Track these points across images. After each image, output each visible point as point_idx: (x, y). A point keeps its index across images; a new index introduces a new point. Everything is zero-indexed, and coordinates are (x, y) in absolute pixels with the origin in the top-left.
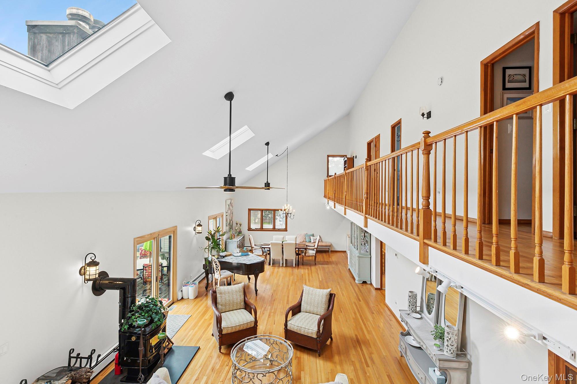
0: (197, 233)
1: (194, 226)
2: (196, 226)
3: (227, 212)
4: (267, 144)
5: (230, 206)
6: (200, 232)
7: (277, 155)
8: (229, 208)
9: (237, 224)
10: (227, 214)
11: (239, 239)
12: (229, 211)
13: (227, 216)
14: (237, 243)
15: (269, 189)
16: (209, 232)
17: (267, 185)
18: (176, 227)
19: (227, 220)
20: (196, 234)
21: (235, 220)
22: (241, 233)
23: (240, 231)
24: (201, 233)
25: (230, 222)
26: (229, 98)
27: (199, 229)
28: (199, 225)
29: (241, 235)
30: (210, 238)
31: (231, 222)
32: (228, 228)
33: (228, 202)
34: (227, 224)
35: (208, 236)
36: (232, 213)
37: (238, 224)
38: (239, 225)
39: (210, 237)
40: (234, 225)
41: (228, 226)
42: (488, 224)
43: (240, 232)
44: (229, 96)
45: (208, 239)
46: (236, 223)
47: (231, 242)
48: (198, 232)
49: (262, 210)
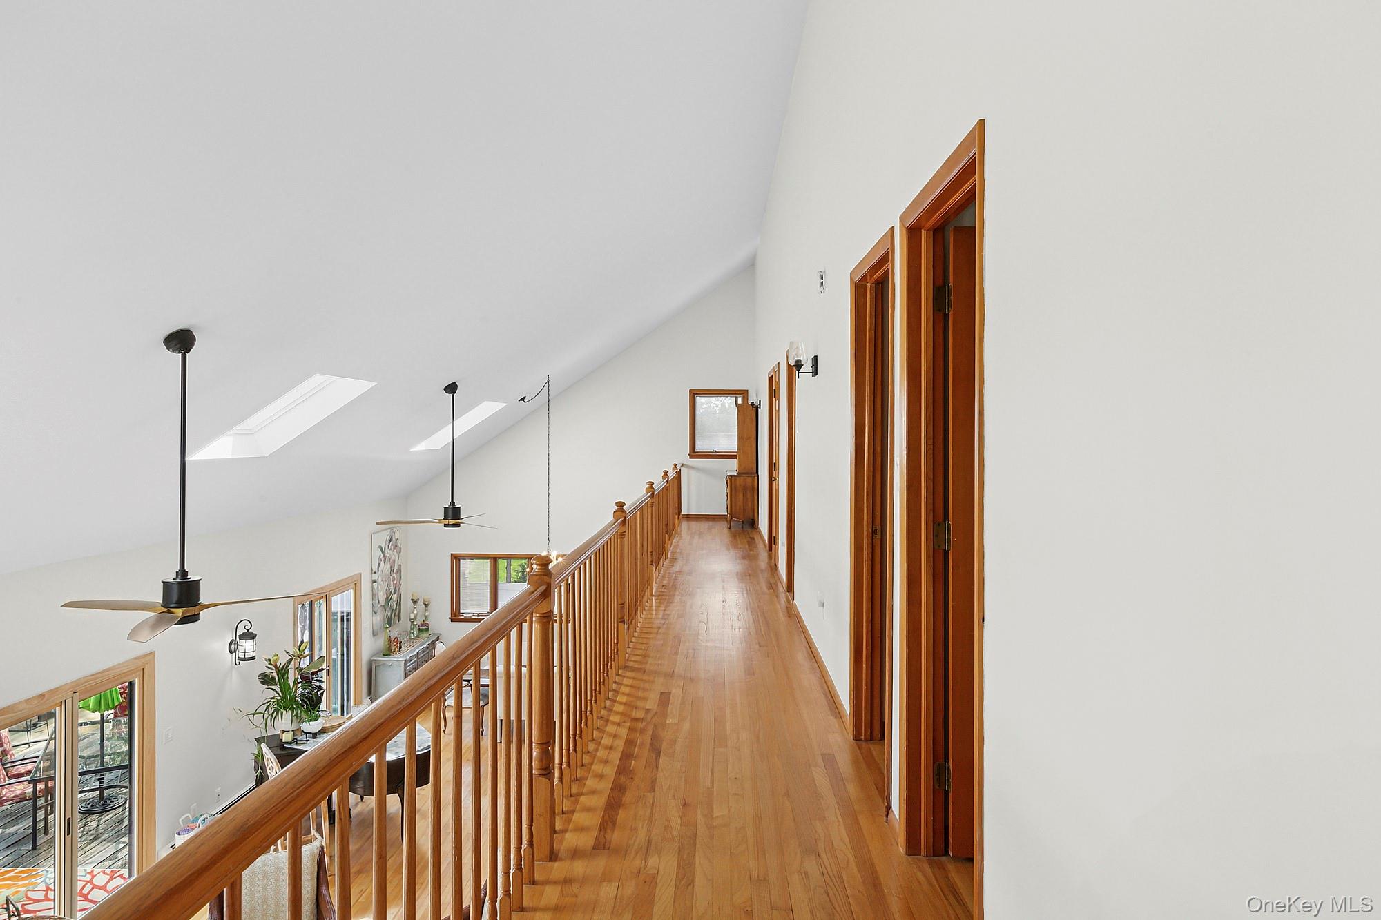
0: (241, 659)
1: (231, 637)
2: (238, 637)
3: (375, 569)
4: (452, 388)
5: (387, 551)
6: (249, 655)
7: (523, 399)
8: (384, 556)
9: (415, 603)
10: (375, 577)
11: (415, 653)
12: (385, 567)
13: (374, 582)
14: (405, 667)
15: (457, 525)
16: (269, 660)
17: (450, 513)
18: (150, 657)
19: (374, 595)
20: (237, 662)
21: (407, 594)
22: (427, 630)
23: (423, 625)
24: (253, 658)
25: (387, 598)
26: (178, 346)
27: (247, 646)
28: (248, 635)
29: (425, 635)
30: (273, 678)
31: (395, 597)
32: (379, 618)
33: (382, 539)
34: (378, 607)
35: (268, 671)
36: (399, 571)
37: (418, 603)
38: (420, 605)
39: (275, 675)
40: (407, 605)
41: (379, 612)
42: (866, 740)
43: (424, 628)
44: (181, 341)
45: (266, 680)
46: (412, 600)
47: (387, 663)
48: (242, 656)
49: (494, 559)
